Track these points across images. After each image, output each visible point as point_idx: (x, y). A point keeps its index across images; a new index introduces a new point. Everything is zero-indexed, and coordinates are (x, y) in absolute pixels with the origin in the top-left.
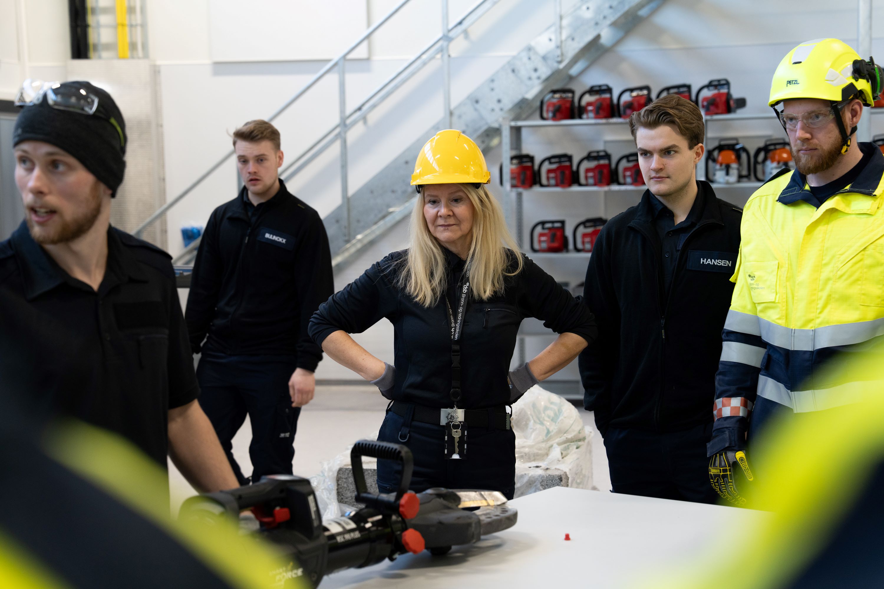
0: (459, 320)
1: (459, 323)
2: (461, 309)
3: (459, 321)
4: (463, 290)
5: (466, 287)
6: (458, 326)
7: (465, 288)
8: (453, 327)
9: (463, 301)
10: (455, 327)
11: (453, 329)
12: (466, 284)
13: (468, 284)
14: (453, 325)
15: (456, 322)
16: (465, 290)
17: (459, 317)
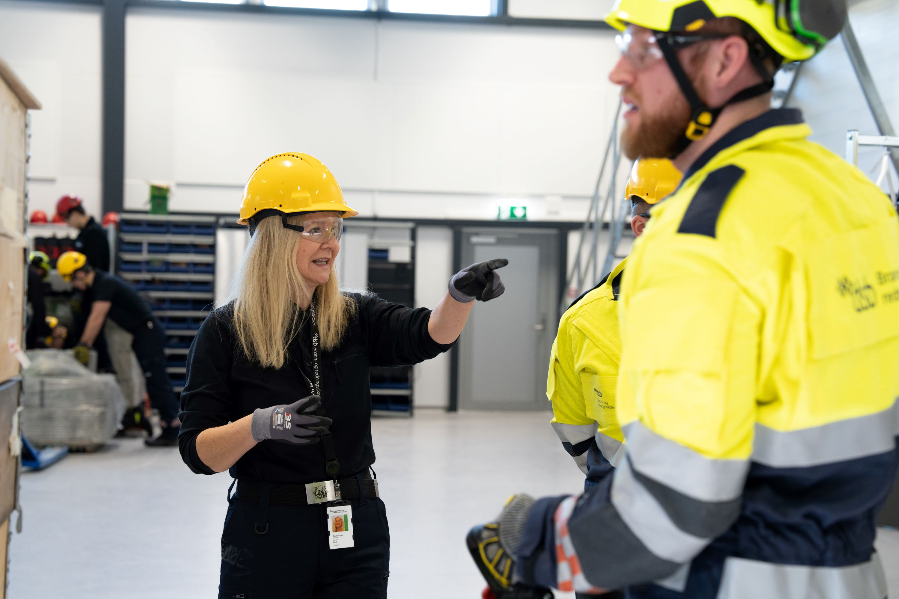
0: (317, 378)
1: (318, 382)
2: (316, 366)
3: (317, 380)
4: (314, 343)
5: (316, 339)
6: (317, 385)
7: (314, 340)
8: (312, 388)
9: (316, 356)
10: (315, 387)
11: (312, 390)
12: (315, 336)
13: (316, 335)
14: (311, 385)
15: (314, 382)
16: (315, 342)
17: (317, 375)
